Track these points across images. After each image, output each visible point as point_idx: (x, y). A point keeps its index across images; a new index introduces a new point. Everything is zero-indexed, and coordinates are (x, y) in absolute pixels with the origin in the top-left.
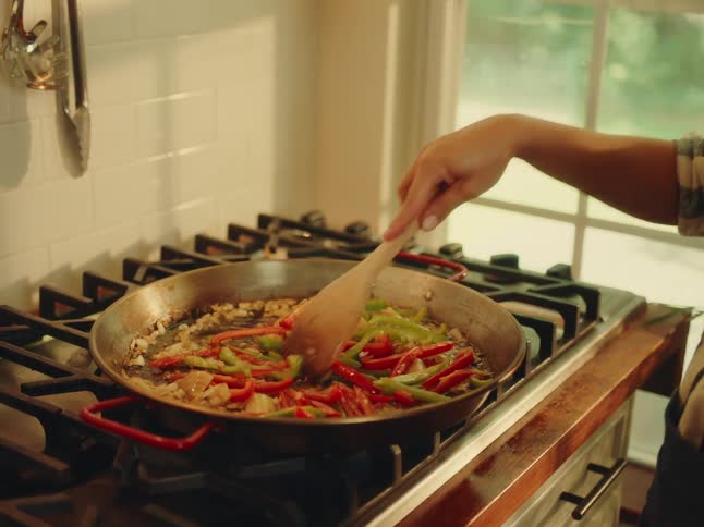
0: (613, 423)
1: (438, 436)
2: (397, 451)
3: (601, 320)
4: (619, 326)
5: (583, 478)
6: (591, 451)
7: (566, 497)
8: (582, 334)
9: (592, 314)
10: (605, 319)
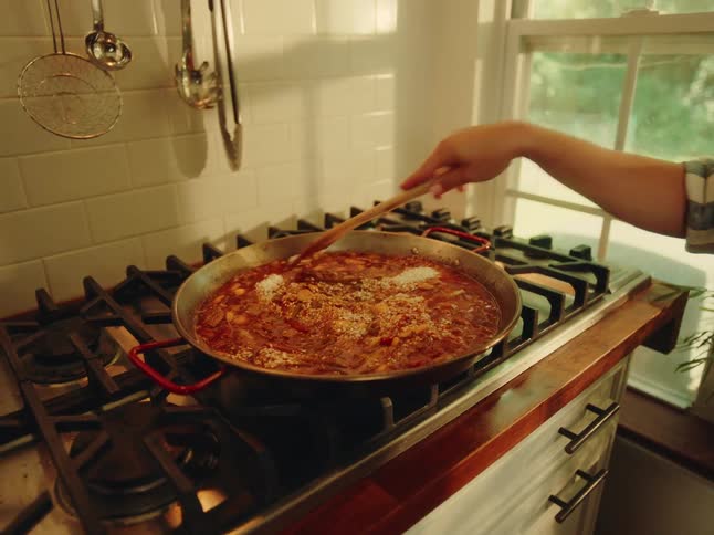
0: (612, 373)
1: (436, 388)
2: (388, 402)
3: (609, 292)
4: (624, 297)
5: (581, 416)
6: (590, 395)
7: (563, 431)
8: (589, 303)
9: (602, 288)
10: (613, 291)
